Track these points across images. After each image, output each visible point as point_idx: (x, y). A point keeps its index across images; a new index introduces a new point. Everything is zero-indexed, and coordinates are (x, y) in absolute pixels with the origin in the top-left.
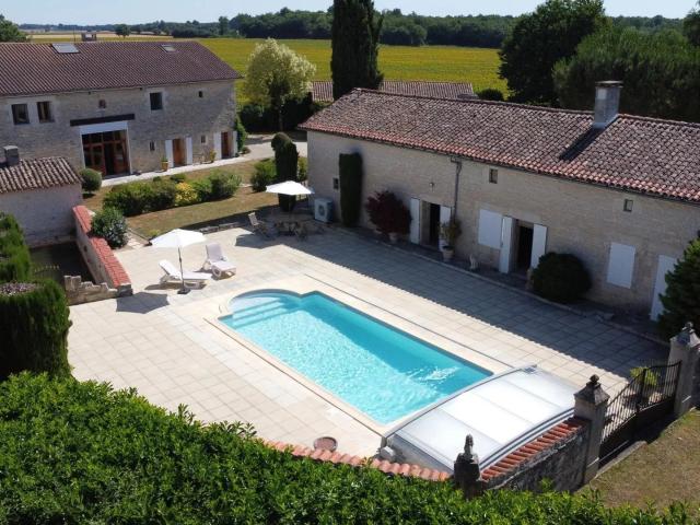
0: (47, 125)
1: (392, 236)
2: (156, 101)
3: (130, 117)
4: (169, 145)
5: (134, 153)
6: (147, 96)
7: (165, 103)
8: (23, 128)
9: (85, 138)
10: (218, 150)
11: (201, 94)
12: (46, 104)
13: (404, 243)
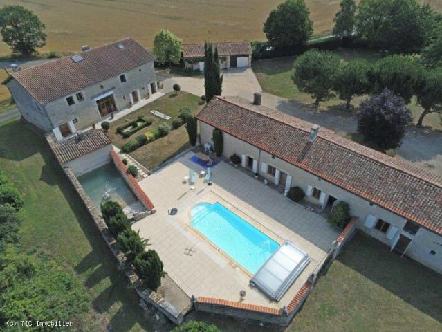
0: (82, 102)
1: (236, 165)
2: (123, 79)
3: (114, 88)
4: (131, 95)
5: (118, 102)
6: (119, 78)
7: (126, 78)
8: (73, 106)
9: (97, 102)
10: (150, 92)
11: (140, 70)
12: (79, 94)
13: (240, 167)
